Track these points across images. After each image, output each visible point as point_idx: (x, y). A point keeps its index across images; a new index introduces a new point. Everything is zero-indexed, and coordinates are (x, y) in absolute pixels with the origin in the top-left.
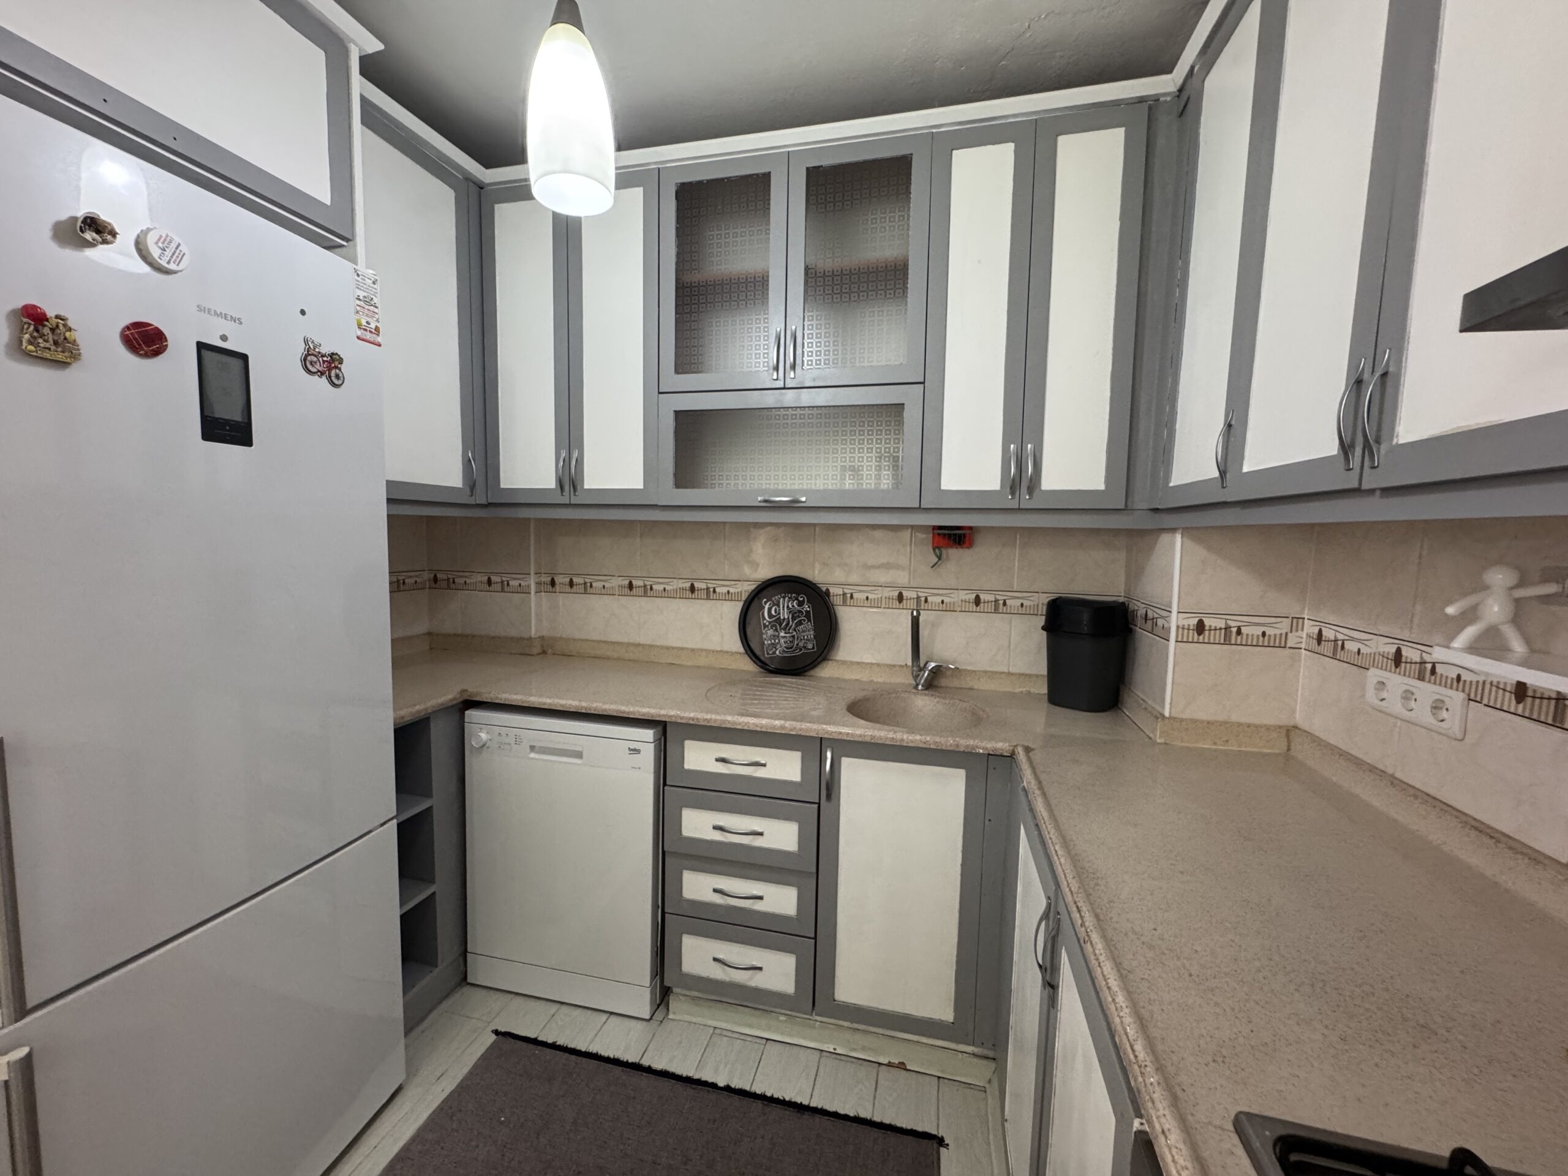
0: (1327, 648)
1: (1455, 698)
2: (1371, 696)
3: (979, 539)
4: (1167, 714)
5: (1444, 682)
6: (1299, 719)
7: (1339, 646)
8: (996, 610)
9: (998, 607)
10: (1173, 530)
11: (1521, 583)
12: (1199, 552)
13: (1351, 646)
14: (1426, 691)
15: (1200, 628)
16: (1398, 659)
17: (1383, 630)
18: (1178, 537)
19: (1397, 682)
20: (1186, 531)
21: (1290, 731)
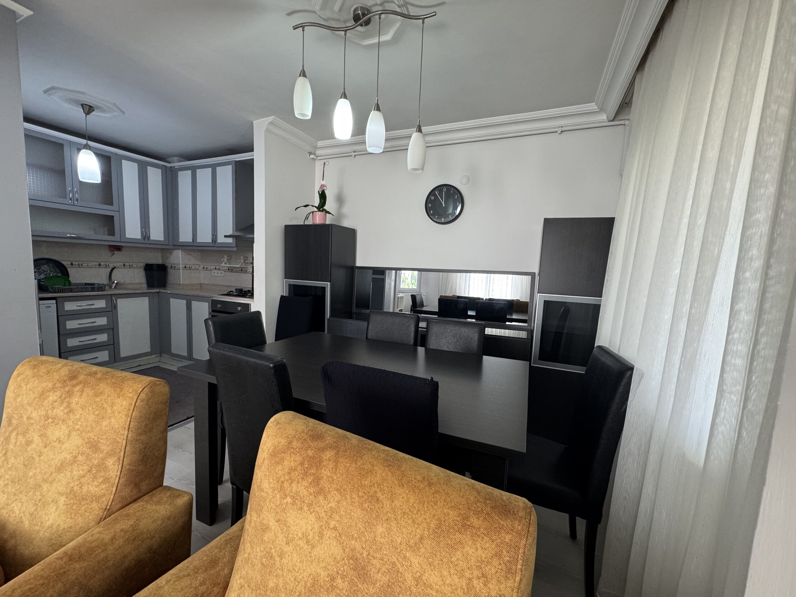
0: (205, 269)
1: (223, 272)
2: (213, 274)
3: (123, 249)
4: (181, 283)
5: (221, 270)
6: (202, 282)
7: (207, 268)
8: (130, 268)
9: (130, 267)
10: (179, 249)
11: (228, 257)
12: (184, 253)
13: (209, 268)
14: (220, 272)
15: (185, 267)
16: (216, 268)
17: (213, 265)
18: (180, 250)
19: (216, 271)
20: (182, 250)
21: (201, 284)
